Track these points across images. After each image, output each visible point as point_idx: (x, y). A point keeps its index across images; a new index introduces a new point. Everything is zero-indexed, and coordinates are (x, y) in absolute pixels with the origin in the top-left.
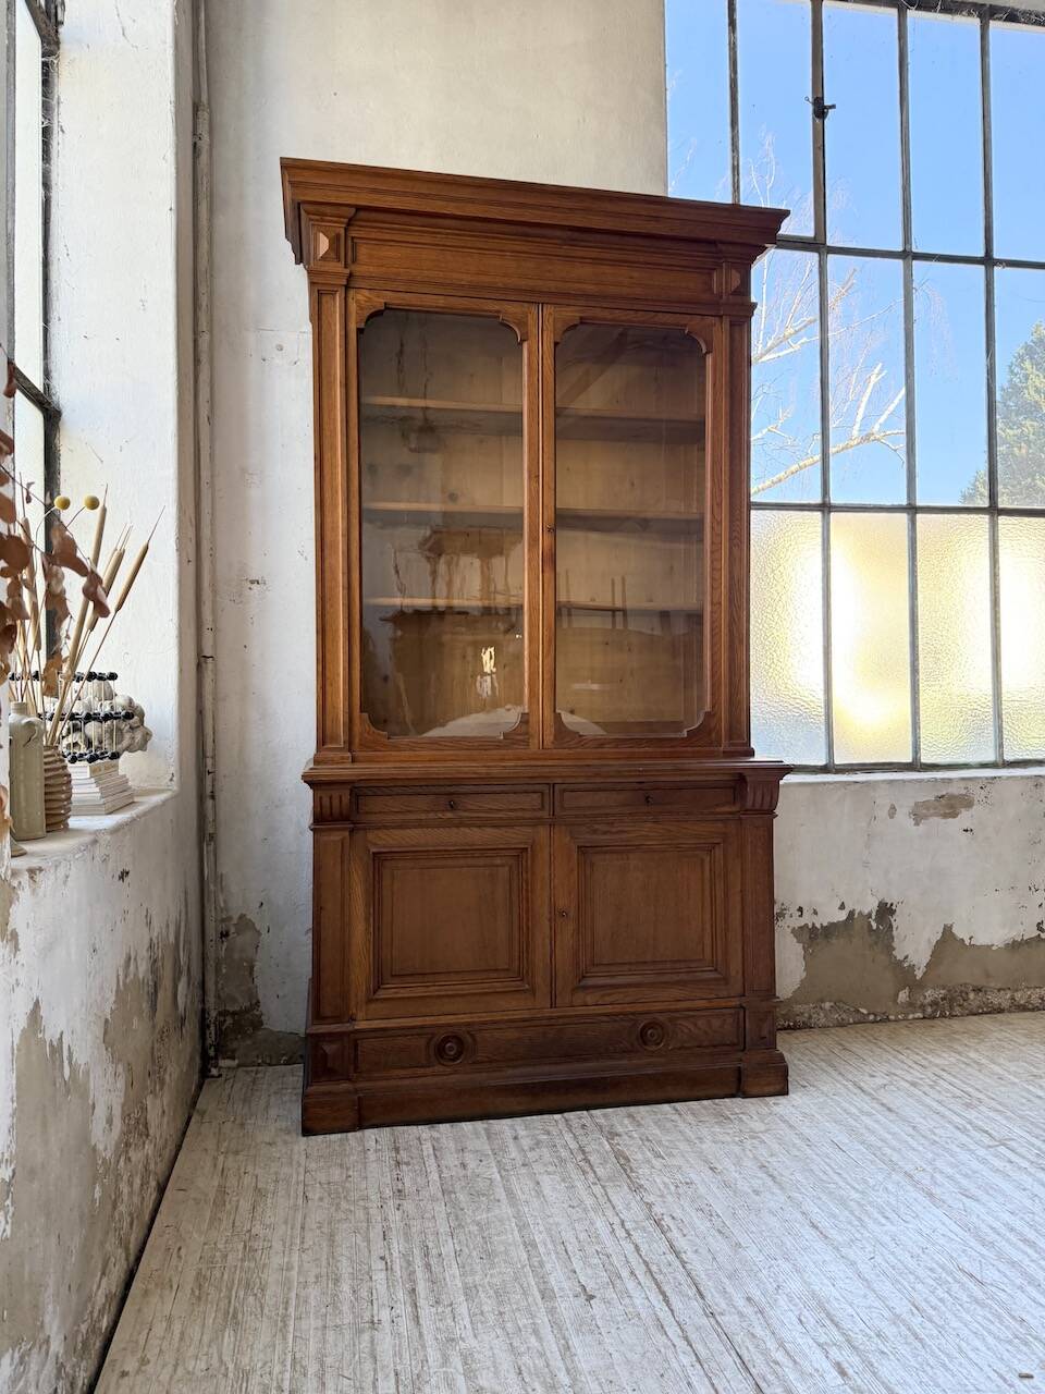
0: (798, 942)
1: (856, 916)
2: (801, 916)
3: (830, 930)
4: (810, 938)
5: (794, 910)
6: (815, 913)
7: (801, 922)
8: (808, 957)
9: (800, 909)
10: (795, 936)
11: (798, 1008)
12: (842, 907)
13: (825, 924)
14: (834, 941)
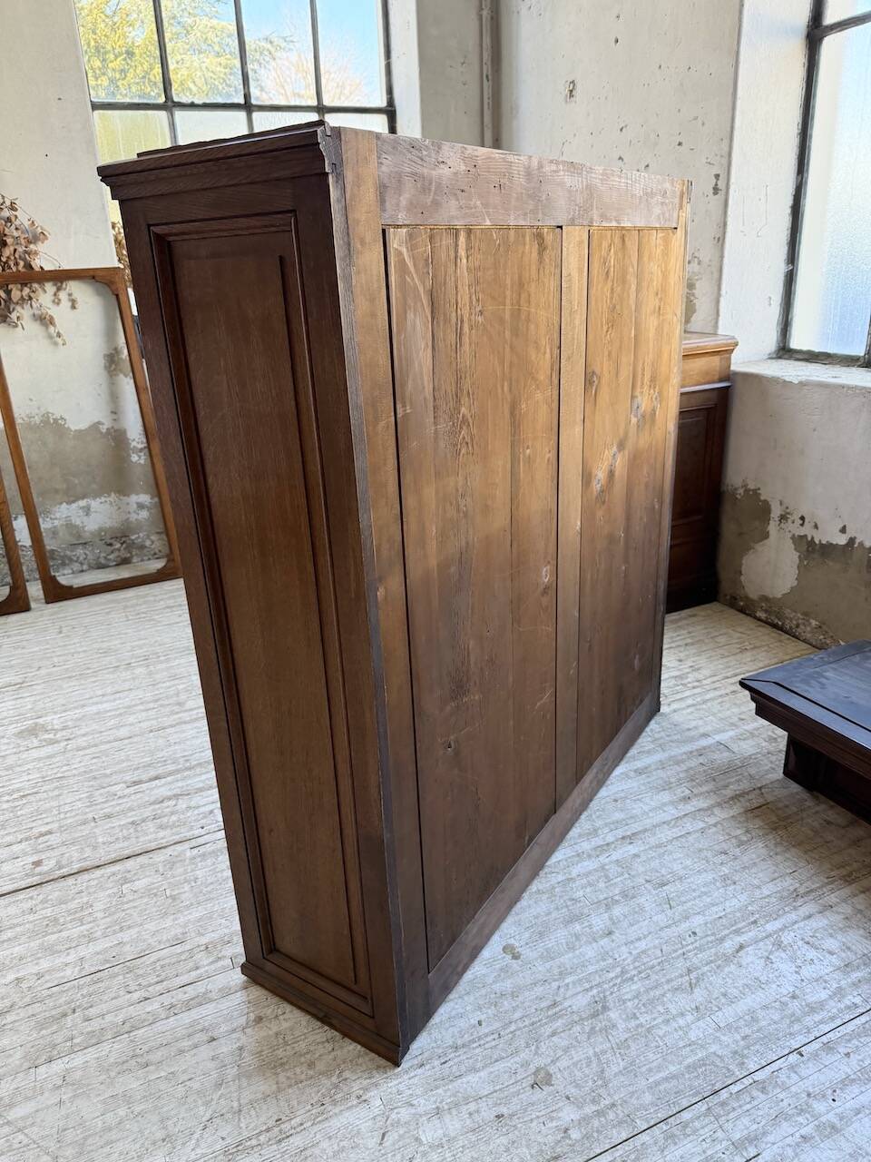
0: (795, 549)
1: (856, 546)
2: (802, 525)
3: (827, 550)
4: (808, 551)
5: (796, 517)
6: (816, 527)
7: (802, 531)
8: (802, 568)
9: (802, 518)
10: (794, 543)
11: (787, 612)
12: (843, 530)
13: (824, 542)
14: (831, 564)
